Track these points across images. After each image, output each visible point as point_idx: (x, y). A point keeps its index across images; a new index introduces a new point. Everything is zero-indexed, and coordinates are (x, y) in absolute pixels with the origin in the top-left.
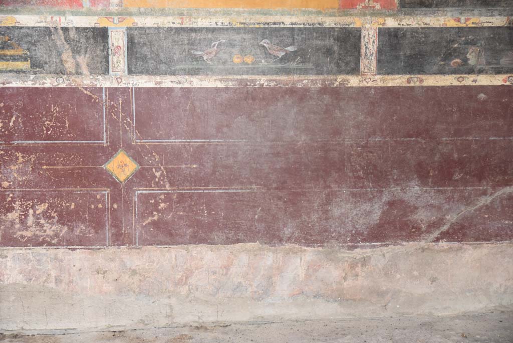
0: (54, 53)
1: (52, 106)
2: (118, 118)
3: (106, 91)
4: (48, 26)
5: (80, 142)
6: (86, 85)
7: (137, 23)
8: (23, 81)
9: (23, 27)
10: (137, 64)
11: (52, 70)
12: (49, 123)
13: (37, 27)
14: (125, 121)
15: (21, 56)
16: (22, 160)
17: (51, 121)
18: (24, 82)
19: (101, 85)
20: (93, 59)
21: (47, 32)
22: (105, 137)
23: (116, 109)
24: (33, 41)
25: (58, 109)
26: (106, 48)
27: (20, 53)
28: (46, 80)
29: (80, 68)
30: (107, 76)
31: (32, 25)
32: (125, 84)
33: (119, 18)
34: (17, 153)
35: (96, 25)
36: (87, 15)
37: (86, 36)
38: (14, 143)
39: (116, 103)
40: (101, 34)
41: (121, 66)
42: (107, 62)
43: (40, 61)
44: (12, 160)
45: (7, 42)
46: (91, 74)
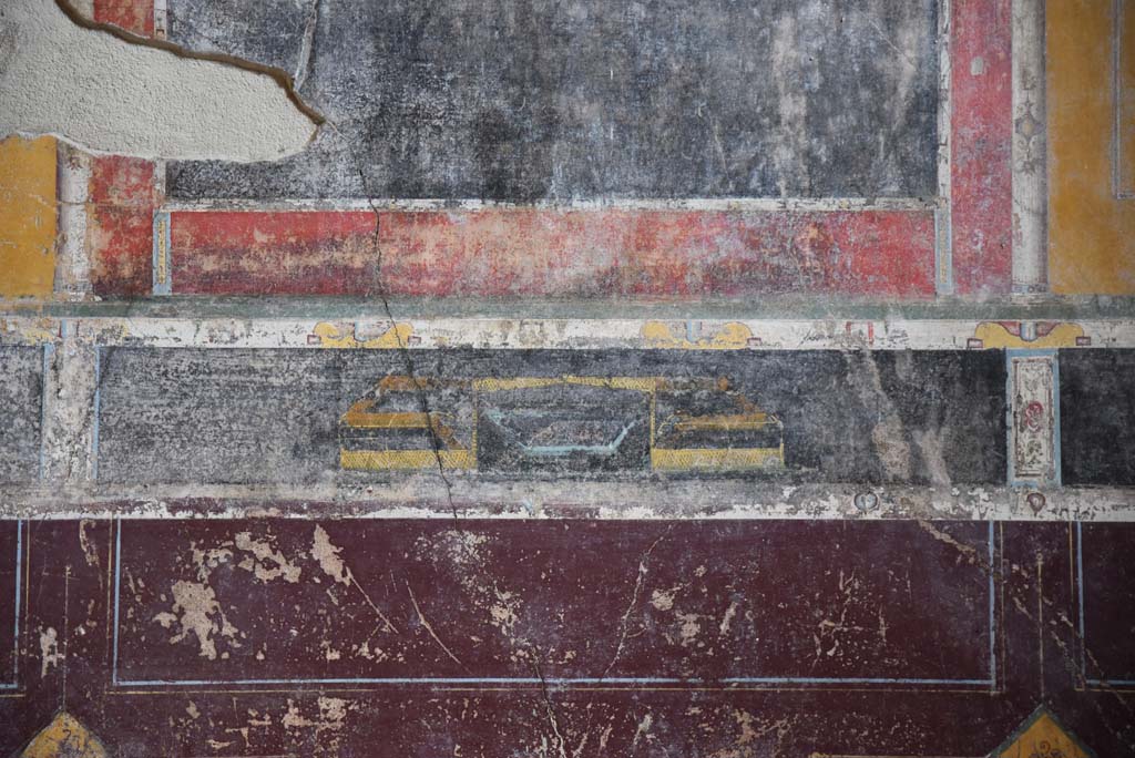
0: (852, 423)
1: (842, 574)
2: (1033, 610)
3: (996, 532)
4: (838, 347)
5: (920, 681)
6: (939, 513)
7: (1089, 338)
8: (762, 503)
9: (769, 353)
10: (1088, 453)
11: (845, 471)
12: (831, 624)
13: (806, 352)
14: (1054, 623)
15: (759, 433)
16: (751, 733)
17: (836, 619)
18: (765, 504)
19: (982, 515)
20: (959, 440)
21: (834, 364)
22: (993, 667)
23: (1027, 587)
24: (795, 391)
25: (856, 585)
26: (998, 409)
27: (758, 425)
28: (827, 500)
29: (925, 466)
30: (999, 490)
31: (794, 347)
32: (1054, 511)
33: (1037, 325)
34: (737, 714)
35: (972, 343)
36: (945, 317)
37: (942, 375)
38: (729, 684)
39: (1026, 569)
40: (986, 370)
41: (1043, 459)
42: (1003, 449)
43: (811, 447)
44: (722, 734)
45: (723, 393)
46: (954, 483)
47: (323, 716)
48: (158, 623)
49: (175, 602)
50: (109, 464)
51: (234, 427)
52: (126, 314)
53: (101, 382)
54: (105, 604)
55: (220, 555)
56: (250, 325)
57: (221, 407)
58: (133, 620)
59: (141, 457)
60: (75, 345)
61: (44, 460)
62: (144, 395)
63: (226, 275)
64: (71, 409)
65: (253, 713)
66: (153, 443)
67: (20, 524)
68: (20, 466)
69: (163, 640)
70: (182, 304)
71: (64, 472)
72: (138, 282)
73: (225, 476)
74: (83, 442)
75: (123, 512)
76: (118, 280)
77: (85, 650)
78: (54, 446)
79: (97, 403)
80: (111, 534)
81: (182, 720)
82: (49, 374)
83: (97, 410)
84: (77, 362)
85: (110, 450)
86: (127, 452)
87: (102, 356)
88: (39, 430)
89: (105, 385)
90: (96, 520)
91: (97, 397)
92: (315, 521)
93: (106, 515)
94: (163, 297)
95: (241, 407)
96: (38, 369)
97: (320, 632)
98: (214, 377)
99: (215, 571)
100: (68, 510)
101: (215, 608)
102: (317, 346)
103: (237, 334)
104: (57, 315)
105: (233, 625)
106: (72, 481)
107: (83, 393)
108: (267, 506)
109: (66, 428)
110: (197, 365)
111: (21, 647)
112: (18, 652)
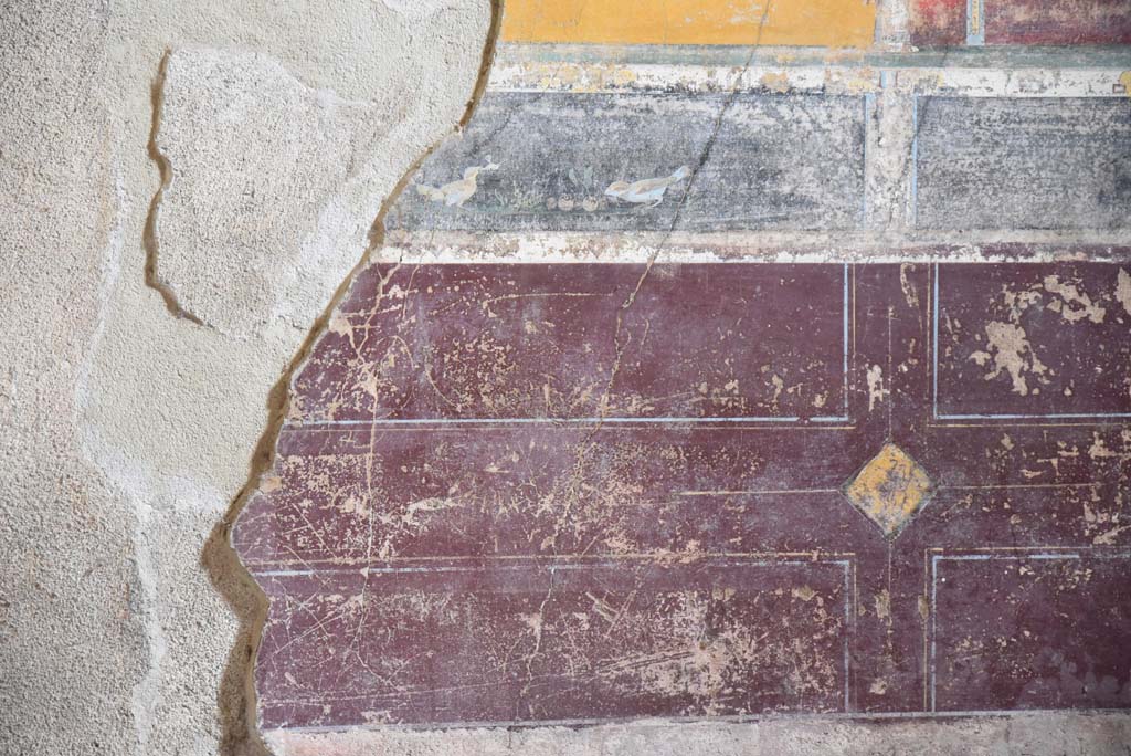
47: (1126, 448)
48: (974, 360)
49: (988, 341)
50: (926, 210)
51: (1043, 174)
52: (941, 65)
53: (918, 131)
54: (924, 344)
55: (1030, 297)
56: (1058, 74)
57: (1031, 155)
58: (951, 358)
59: (957, 203)
60: (894, 95)
61: (867, 206)
62: (958, 144)
63: (1036, 26)
64: (891, 157)
65: (1062, 445)
66: (966, 190)
67: (846, 267)
68: (845, 212)
69: (979, 377)
70: (994, 54)
71: (886, 218)
72: (953, 33)
73: (1034, 222)
74: (903, 189)
75: (940, 256)
76: (934, 31)
77: (907, 386)
78: (875, 193)
79: (914, 152)
80: (929, 277)
81: (997, 451)
82: (871, 123)
83: (915, 158)
84: (896, 111)
85: (927, 197)
86: (943, 199)
87: (919, 105)
88: (862, 177)
89: (922, 133)
90: (916, 264)
91: (915, 145)
92: (1119, 265)
93: (925, 259)
94: (976, 48)
95: (1049, 155)
96: (860, 118)
97: (1123, 370)
98: (1024, 125)
99: (1025, 312)
100: (889, 254)
101: (1026, 347)
102: (1122, 95)
103: (1046, 83)
104: (877, 66)
105: (1043, 363)
106: (893, 227)
107: (901, 141)
108: (1073, 250)
109: (887, 176)
110: (1008, 114)
111: (850, 383)
112: (847, 387)
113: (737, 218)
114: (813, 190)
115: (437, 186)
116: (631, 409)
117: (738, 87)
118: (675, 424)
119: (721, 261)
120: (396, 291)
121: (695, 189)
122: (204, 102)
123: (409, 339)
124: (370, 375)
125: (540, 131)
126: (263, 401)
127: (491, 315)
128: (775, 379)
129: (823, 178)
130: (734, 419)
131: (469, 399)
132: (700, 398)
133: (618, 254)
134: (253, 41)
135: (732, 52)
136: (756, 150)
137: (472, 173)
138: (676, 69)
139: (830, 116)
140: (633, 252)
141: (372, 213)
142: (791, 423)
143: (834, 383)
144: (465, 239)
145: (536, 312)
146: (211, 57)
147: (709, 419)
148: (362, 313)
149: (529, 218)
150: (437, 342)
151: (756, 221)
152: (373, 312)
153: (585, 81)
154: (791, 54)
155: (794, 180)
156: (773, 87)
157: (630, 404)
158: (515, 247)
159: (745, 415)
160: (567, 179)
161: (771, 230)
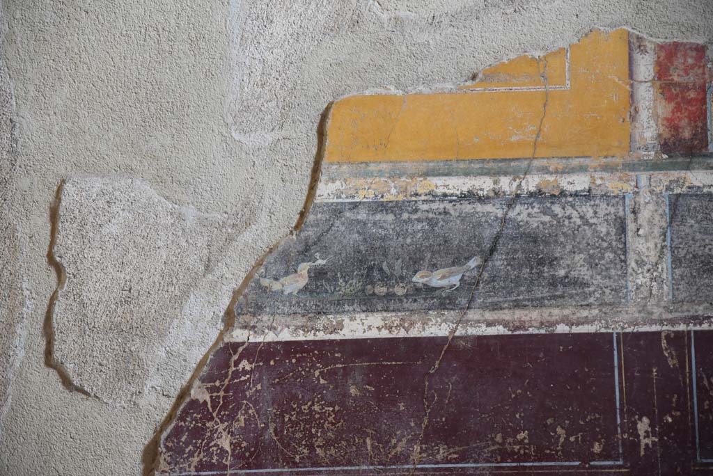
50: (681, 287)
52: (688, 167)
53: (671, 222)
54: (685, 398)
58: (709, 410)
59: (707, 281)
60: (649, 194)
61: (630, 284)
64: (649, 244)
67: (615, 336)
68: (612, 290)
71: (646, 294)
72: (696, 142)
74: (660, 270)
75: (695, 325)
76: (680, 141)
77: (673, 434)
78: (637, 274)
79: (668, 239)
80: (686, 343)
82: (630, 217)
83: (669, 245)
84: (651, 207)
85: (681, 276)
86: (695, 277)
87: (670, 201)
88: (625, 261)
89: (674, 224)
90: (673, 332)
91: (668, 234)
93: (682, 327)
96: (621, 214)
100: (651, 324)
104: (633, 171)
106: (653, 301)
107: (657, 231)
109: (646, 259)
111: (623, 432)
112: (621, 436)
113: (521, 297)
114: (584, 273)
115: (276, 279)
116: (439, 457)
117: (519, 192)
118: (476, 468)
119: (510, 333)
120: (245, 365)
121: (486, 275)
122: (91, 219)
123: (256, 403)
124: (224, 434)
125: (358, 232)
126: (138, 457)
127: (322, 381)
128: (559, 430)
129: (592, 263)
130: (525, 464)
131: (306, 451)
132: (496, 447)
133: (424, 329)
134: (130, 171)
135: (512, 164)
136: (535, 242)
137: (304, 268)
138: (467, 180)
139: (595, 213)
140: (437, 327)
141: (226, 301)
142: (573, 467)
143: (609, 433)
144: (300, 321)
145: (359, 378)
146: (97, 184)
147: (504, 464)
148: (217, 383)
149: (351, 303)
150: (279, 405)
151: (537, 299)
152: (226, 382)
153: (393, 191)
154: (561, 164)
155: (568, 265)
156: (548, 191)
157: (438, 453)
158: (340, 326)
159: (534, 461)
160: (381, 270)
161: (551, 306)
